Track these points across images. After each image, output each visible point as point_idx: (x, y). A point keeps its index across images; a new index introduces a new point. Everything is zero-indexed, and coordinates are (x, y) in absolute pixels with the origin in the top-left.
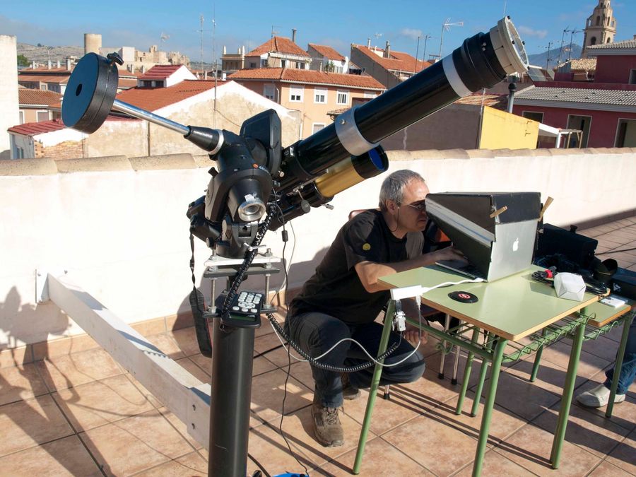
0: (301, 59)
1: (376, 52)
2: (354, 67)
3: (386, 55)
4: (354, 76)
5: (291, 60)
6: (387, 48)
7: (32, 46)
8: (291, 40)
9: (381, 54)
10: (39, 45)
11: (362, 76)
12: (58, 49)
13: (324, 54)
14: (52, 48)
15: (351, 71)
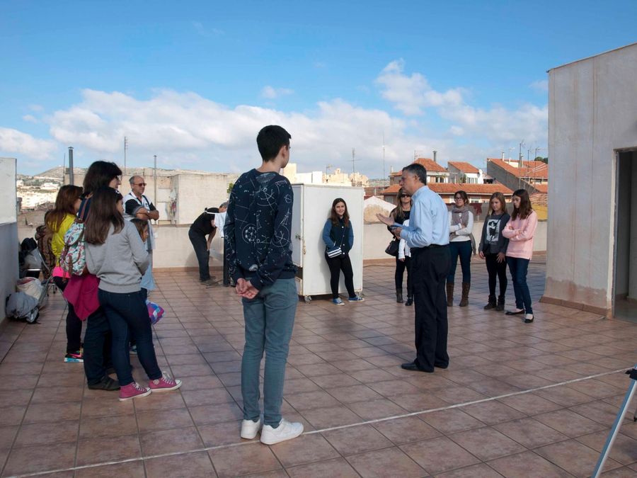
0: (440, 174)
1: (511, 163)
2: (487, 178)
3: (520, 165)
4: (487, 184)
5: (431, 176)
6: (520, 158)
8: (433, 160)
9: (515, 165)
11: (493, 184)
13: (460, 169)
15: (486, 181)
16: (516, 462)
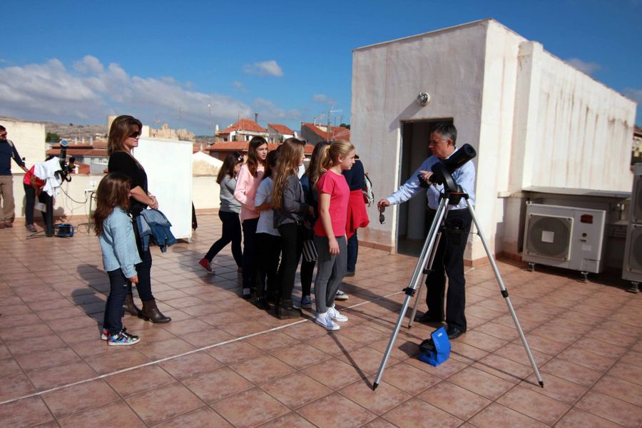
1: (321, 128)
3: (328, 129)
6: (329, 123)
7: (65, 125)
8: (255, 121)
9: (325, 130)
10: (71, 125)
12: (87, 128)
13: (278, 130)
14: (82, 127)
16: (323, 406)
